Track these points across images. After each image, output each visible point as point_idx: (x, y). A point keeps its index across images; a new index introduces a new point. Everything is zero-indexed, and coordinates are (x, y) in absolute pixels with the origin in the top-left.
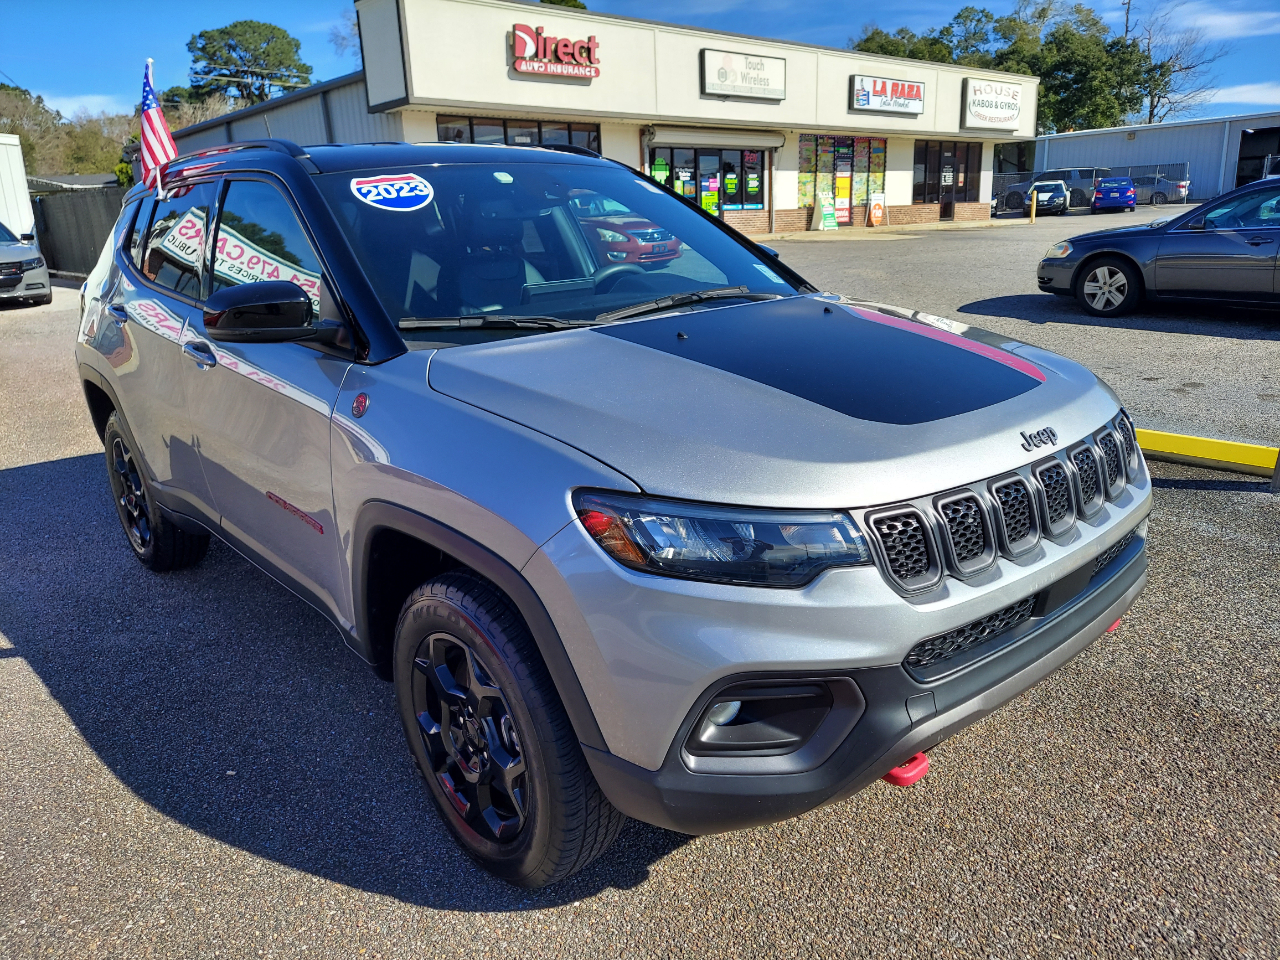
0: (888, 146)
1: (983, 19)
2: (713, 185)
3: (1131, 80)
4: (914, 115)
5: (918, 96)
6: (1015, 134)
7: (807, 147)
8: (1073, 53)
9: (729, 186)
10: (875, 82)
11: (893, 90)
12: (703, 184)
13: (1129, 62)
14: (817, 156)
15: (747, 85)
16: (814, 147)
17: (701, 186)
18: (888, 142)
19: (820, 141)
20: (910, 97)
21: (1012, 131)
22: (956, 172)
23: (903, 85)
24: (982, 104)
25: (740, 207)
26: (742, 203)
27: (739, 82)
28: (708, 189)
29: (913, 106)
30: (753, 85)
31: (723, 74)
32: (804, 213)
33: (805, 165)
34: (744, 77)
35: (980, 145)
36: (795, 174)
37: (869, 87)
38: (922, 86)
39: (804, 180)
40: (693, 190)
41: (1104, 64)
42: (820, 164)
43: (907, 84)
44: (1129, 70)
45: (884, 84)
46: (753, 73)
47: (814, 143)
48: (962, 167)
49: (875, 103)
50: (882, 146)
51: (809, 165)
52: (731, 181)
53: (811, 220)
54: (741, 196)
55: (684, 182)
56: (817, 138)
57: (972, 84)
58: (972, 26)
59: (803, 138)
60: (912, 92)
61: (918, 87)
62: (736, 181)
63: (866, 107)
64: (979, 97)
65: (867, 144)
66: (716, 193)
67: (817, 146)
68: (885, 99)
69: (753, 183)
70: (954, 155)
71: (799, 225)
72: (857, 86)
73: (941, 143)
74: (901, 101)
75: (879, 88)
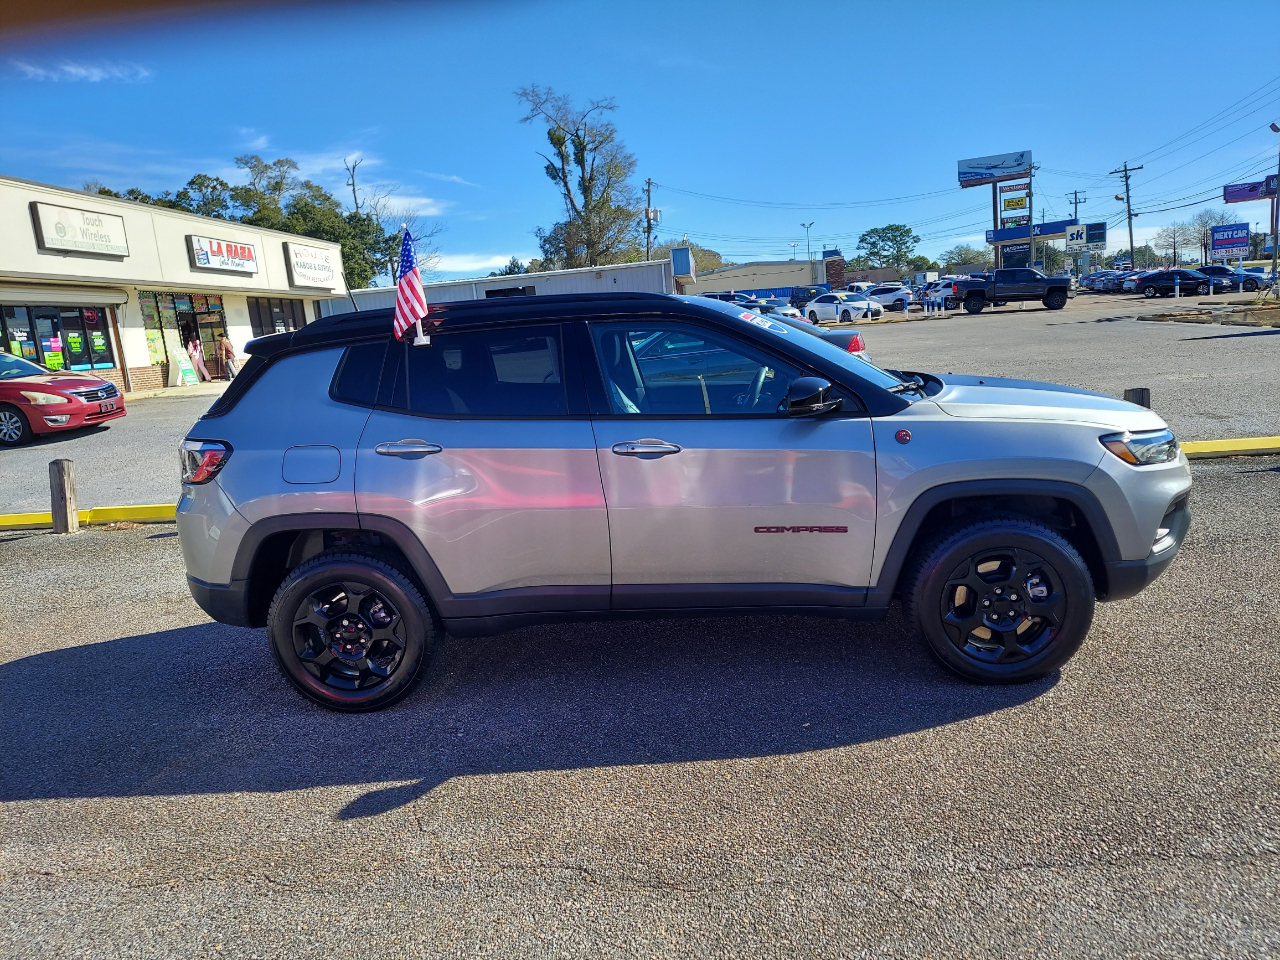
0: (223, 302)
1: (218, 187)
2: (54, 345)
3: (373, 249)
4: (249, 274)
5: (250, 257)
6: (332, 292)
7: (147, 304)
8: (320, 223)
9: (73, 345)
10: (211, 242)
11: (228, 251)
12: (44, 344)
13: (368, 233)
14: (159, 313)
15: (88, 241)
16: (154, 304)
17: (42, 346)
18: (224, 299)
19: (160, 297)
20: (243, 257)
21: (329, 290)
22: (286, 326)
23: (236, 247)
24: (304, 266)
25: (89, 366)
26: (90, 362)
27: (79, 238)
28: (50, 349)
29: (248, 266)
30: (94, 241)
31: (60, 229)
32: (158, 369)
33: (148, 322)
34: (84, 233)
35: (301, 301)
36: (142, 331)
37: (207, 248)
38: (251, 248)
39: (151, 337)
40: (33, 350)
41: (349, 234)
42: (164, 321)
43: (239, 246)
44: (370, 239)
45: (219, 244)
46: (93, 229)
47: (153, 300)
48: (291, 321)
49: (215, 262)
50: (218, 302)
51: (153, 321)
52: (74, 340)
53: (167, 376)
54: (88, 355)
55: (21, 343)
56: (155, 295)
57: (292, 248)
58: (209, 193)
59: (143, 295)
60: (245, 253)
61: (249, 249)
62: (80, 340)
63: (207, 266)
64: (299, 260)
65: (204, 301)
66: (60, 353)
67: (157, 303)
68: (222, 259)
69: (98, 340)
70: (282, 311)
71: (157, 382)
72: (196, 246)
73: (269, 299)
74: (237, 261)
75: (215, 248)
